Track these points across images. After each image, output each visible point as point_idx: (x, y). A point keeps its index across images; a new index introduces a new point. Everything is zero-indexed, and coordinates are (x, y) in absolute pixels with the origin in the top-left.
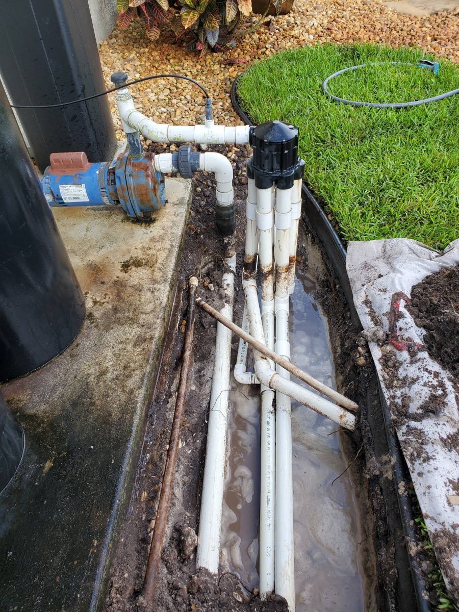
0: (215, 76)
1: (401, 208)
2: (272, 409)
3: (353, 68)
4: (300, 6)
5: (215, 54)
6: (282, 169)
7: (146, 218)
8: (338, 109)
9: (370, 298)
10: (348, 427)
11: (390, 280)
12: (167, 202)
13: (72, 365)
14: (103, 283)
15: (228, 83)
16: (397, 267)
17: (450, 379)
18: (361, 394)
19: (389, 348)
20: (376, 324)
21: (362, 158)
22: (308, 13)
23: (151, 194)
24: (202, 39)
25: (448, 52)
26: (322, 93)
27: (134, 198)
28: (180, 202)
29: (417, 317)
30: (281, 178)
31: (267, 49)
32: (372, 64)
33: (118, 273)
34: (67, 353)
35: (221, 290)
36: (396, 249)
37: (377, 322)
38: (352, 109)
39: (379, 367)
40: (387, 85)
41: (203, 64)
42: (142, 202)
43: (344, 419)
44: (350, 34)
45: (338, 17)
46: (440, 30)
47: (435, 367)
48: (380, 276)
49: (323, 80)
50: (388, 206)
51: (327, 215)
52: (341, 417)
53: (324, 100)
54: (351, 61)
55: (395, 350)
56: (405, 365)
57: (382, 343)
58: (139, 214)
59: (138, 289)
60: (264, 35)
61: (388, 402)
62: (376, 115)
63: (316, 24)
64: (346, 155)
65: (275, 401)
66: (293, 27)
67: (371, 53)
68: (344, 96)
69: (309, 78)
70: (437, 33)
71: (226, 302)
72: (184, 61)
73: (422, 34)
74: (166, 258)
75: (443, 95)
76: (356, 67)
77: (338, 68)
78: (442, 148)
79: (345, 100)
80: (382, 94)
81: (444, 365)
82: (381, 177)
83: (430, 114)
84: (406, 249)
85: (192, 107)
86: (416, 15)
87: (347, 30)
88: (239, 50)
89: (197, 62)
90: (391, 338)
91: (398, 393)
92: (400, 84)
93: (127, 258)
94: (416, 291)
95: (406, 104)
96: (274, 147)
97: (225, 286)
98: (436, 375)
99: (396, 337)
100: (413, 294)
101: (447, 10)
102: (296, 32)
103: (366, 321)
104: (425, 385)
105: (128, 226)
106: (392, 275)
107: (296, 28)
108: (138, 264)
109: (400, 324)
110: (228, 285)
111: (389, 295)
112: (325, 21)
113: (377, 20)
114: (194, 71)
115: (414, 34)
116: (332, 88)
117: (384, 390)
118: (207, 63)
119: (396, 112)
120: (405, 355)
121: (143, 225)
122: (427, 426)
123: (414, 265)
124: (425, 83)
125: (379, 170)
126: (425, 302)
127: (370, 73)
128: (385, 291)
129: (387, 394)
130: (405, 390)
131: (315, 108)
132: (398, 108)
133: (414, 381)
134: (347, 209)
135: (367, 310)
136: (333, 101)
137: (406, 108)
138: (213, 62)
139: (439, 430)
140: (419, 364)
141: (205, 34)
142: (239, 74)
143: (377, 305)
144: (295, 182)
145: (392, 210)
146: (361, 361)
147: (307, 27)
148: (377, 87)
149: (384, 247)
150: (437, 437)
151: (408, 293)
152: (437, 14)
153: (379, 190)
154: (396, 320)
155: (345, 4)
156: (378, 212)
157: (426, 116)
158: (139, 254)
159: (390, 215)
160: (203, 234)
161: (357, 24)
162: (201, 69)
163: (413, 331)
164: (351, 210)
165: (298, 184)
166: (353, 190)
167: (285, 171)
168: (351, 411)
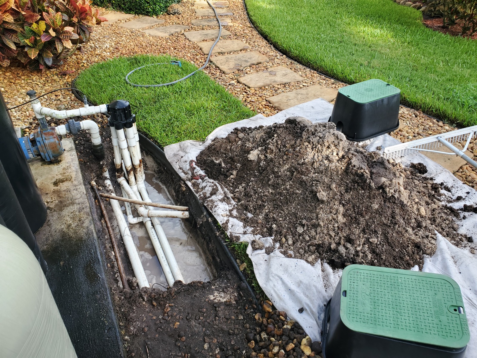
0: (57, 83)
1: (183, 129)
2: (152, 227)
3: (139, 68)
4: (94, 36)
5: (51, 70)
6: (126, 119)
7: (56, 160)
8: (138, 90)
9: (181, 167)
10: (187, 217)
11: (187, 157)
12: (65, 150)
13: (51, 228)
14: (47, 194)
15: (68, 85)
16: (188, 151)
17: (218, 183)
18: (188, 202)
19: (193, 181)
20: (186, 174)
21: (158, 111)
22: (101, 40)
23: (58, 146)
24: (42, 63)
25: (183, 55)
26: (127, 83)
27: (49, 151)
28: (71, 150)
29: (201, 167)
30: (126, 123)
31: (84, 63)
32: (148, 65)
33: (53, 188)
34: (45, 224)
35: (106, 188)
36: (186, 145)
37: (186, 173)
38: (145, 89)
39: (192, 188)
40: (159, 75)
41: (46, 76)
42: (54, 152)
43: (184, 214)
44: (130, 50)
45: (120, 41)
46: (176, 43)
47: (212, 181)
48: (182, 157)
49: (125, 76)
50: (176, 129)
51: (150, 139)
52: (183, 214)
53: (129, 87)
54: (136, 65)
55: (196, 180)
56: (201, 184)
57: (190, 180)
58: (52, 158)
59: (68, 191)
60: (79, 55)
61: (199, 198)
62: (158, 90)
63: (108, 46)
64: (150, 111)
65: (152, 223)
66: (95, 49)
67: (146, 60)
68: (139, 83)
69: (117, 77)
70: (175, 45)
71: (111, 192)
72: (32, 76)
73: (168, 47)
74: (76, 175)
75: (187, 77)
76: (140, 68)
77: (131, 69)
78: (193, 100)
79: (140, 85)
80: (157, 79)
81: (214, 179)
82: (170, 117)
83: (183, 86)
84: (189, 144)
85: (51, 102)
86: (162, 36)
87: (128, 48)
88: (66, 66)
89: (41, 76)
90: (193, 177)
91: (201, 193)
92: (165, 74)
93: (54, 180)
94: (198, 158)
95: (171, 83)
96: (121, 111)
97: (108, 186)
98: (213, 183)
99: (195, 176)
100: (197, 160)
101: (177, 32)
102: (98, 52)
103: (182, 175)
104: (210, 186)
105: (47, 167)
106: (187, 155)
107: (97, 50)
108: (62, 181)
109: (195, 171)
110: (109, 185)
111: (188, 163)
112: (113, 44)
113: (142, 41)
114: (42, 81)
115: (164, 47)
116: (131, 80)
117: (196, 194)
118: (49, 76)
119: (167, 87)
120: (200, 180)
121: (55, 164)
122: (214, 197)
123: (194, 149)
124: (177, 72)
125: (168, 115)
126: (202, 160)
127: (149, 70)
128: (186, 162)
129: (197, 195)
130: (204, 191)
131: (126, 91)
132: (168, 86)
133: (205, 187)
134: (159, 134)
135: (181, 171)
136: (134, 87)
137: (171, 85)
138: (53, 74)
139: (217, 197)
140: (206, 181)
141: (43, 60)
142: (73, 79)
143: (185, 168)
144: (133, 124)
145: (179, 130)
146: (184, 189)
147: (103, 48)
148: (154, 76)
149: (180, 145)
150: (217, 199)
151: (195, 159)
152: (173, 35)
153: (170, 123)
154: (193, 170)
155: (121, 33)
156: (173, 133)
157: (182, 87)
158: (60, 177)
159: (179, 133)
160: (89, 162)
161: (132, 44)
162: (46, 80)
163: (201, 172)
164: (160, 134)
165: (134, 125)
166: (159, 125)
167: (128, 120)
168: (186, 210)
